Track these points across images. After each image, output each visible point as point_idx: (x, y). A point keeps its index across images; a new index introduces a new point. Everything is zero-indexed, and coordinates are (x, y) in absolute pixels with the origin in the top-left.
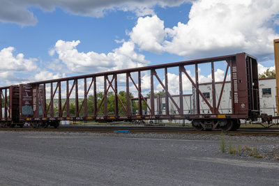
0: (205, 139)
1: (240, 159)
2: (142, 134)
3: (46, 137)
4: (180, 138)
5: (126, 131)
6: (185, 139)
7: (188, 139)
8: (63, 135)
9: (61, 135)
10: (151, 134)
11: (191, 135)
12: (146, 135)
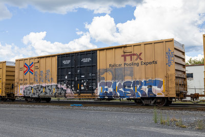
0: (142, 112)
1: (168, 128)
2: (92, 107)
3: (16, 109)
4: (122, 111)
5: (79, 105)
6: (126, 112)
7: (128, 112)
8: (29, 107)
9: (27, 107)
10: (99, 108)
11: (131, 109)
12: (95, 108)
